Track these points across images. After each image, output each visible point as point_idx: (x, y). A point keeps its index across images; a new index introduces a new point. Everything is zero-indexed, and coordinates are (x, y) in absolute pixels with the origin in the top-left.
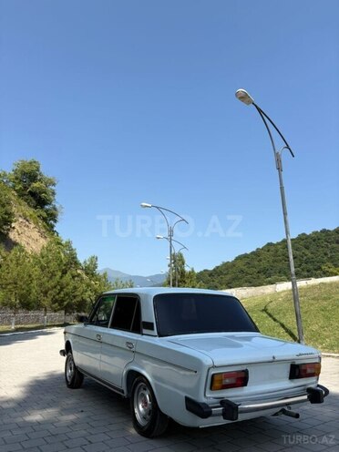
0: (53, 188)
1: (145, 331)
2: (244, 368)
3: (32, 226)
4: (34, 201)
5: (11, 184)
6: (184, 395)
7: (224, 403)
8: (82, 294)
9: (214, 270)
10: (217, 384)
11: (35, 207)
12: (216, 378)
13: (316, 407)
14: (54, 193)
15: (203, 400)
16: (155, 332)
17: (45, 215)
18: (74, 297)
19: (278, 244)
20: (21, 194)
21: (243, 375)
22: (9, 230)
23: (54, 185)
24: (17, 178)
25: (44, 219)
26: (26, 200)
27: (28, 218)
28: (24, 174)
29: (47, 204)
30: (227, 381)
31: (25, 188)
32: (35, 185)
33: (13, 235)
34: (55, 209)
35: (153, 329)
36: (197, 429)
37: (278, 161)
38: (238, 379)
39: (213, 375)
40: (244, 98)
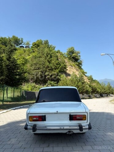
0: (79, 54)
2: (44, 115)
3: (74, 68)
4: (74, 60)
5: (67, 56)
11: (75, 62)
14: (80, 56)
17: (78, 64)
18: (84, 89)
20: (70, 59)
22: (66, 70)
23: (80, 53)
24: (68, 54)
25: (78, 65)
26: (71, 60)
27: (72, 66)
28: (70, 52)
29: (78, 60)
31: (71, 56)
32: (73, 55)
33: (68, 72)
34: (81, 61)
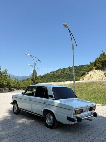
1: (50, 98)
2: (82, 108)
6: (67, 116)
7: (77, 118)
8: (2, 82)
9: (43, 76)
10: (76, 113)
12: (77, 111)
13: (95, 117)
15: (72, 117)
16: (54, 98)
19: (62, 69)
21: (82, 110)
30: (79, 112)
35: (53, 97)
36: (69, 125)
37: (73, 47)
38: (81, 112)
39: (76, 111)
40: (65, 26)
